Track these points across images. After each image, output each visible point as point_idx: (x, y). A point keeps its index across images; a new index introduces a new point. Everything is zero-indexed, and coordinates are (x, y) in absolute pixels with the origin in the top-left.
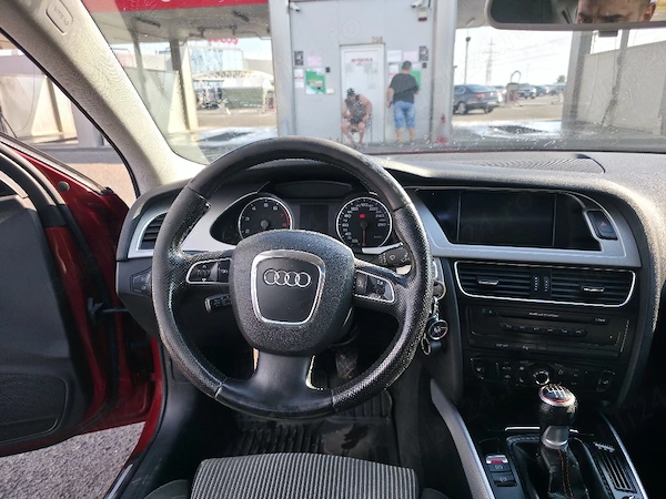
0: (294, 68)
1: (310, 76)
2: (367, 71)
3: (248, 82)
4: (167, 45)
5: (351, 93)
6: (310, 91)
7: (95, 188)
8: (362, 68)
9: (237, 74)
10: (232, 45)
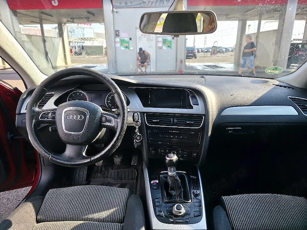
0: (115, 38)
1: (122, 41)
2: (148, 40)
3: (96, 43)
4: (57, 25)
5: (141, 49)
6: (122, 48)
7: (10, 87)
8: (146, 39)
9: (91, 39)
10: (89, 26)
